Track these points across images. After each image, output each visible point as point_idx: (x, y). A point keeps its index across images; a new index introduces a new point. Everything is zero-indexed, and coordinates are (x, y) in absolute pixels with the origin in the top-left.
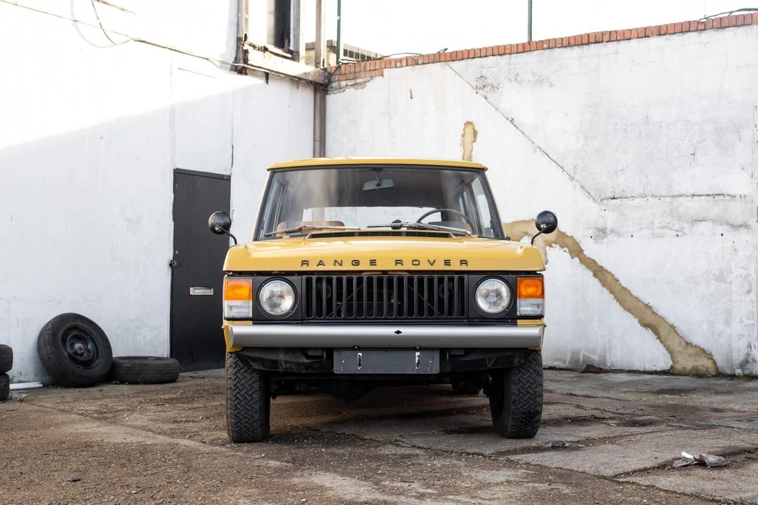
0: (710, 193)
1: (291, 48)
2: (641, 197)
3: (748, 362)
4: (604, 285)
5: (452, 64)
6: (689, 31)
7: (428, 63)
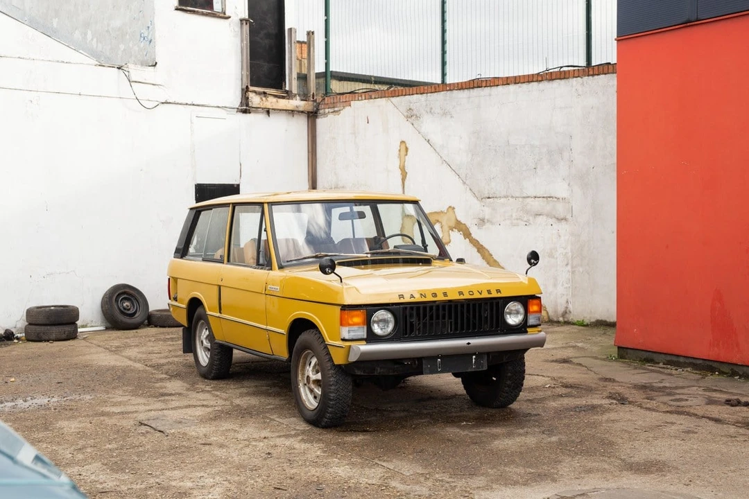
0: (545, 196)
1: (287, 88)
2: (505, 197)
3: (566, 313)
4: (483, 258)
5: (395, 100)
6: (533, 81)
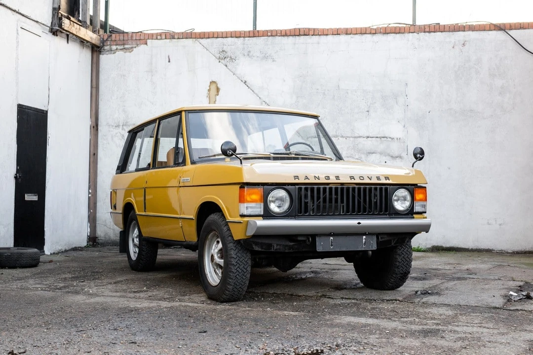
0: (378, 136)
1: (80, 18)
5: (201, 40)
6: (366, 33)
7: (182, 38)
